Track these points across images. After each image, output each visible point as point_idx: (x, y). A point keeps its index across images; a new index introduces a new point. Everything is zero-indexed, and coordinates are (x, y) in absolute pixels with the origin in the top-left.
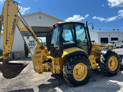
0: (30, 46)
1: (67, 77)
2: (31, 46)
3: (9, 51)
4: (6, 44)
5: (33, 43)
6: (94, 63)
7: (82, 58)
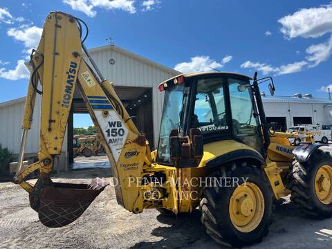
0: (111, 137)
1: (215, 223)
2: (112, 135)
3: (55, 149)
4: (50, 129)
5: (118, 128)
6: (279, 184)
7: (249, 168)
